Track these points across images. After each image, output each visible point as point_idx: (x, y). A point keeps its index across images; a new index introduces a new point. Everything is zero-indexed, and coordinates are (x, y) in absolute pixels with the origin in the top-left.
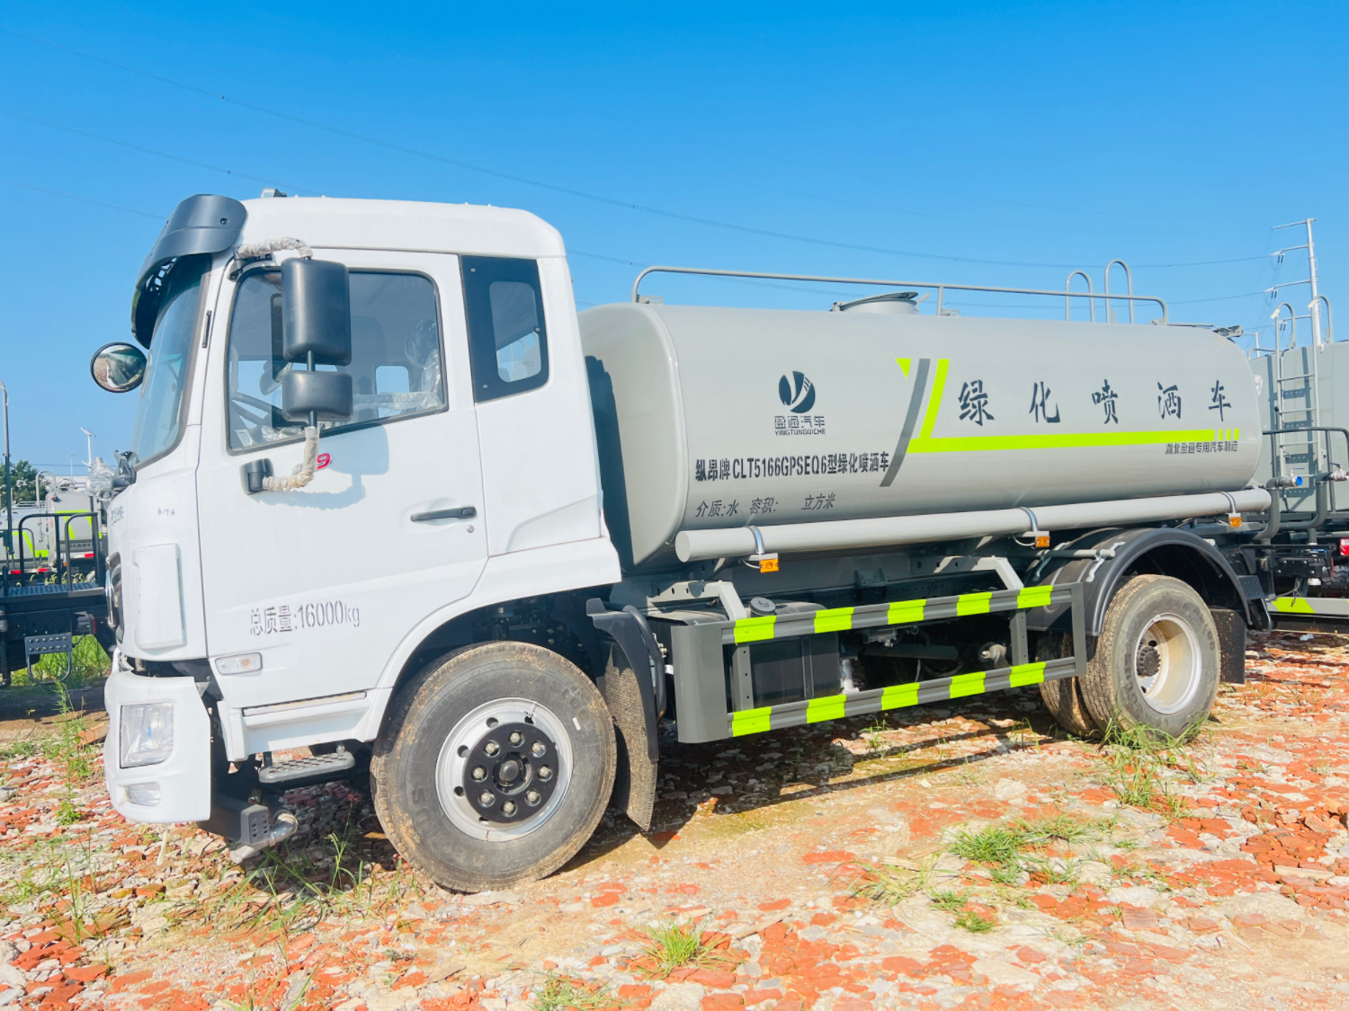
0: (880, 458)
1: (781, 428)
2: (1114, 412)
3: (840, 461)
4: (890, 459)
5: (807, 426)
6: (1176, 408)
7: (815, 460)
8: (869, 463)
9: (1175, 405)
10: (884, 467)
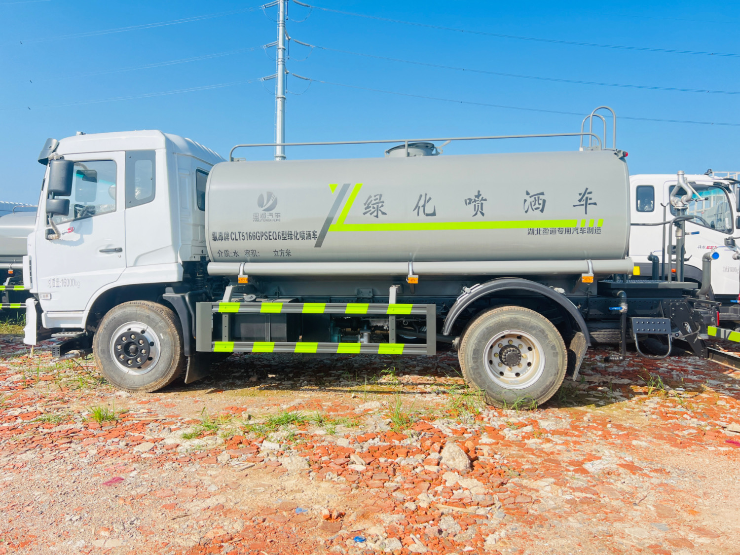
0: (312, 234)
1: (256, 219)
2: (482, 209)
3: (289, 234)
4: (318, 234)
5: (270, 217)
6: (541, 207)
7: (274, 234)
8: (306, 236)
9: (540, 204)
10: (315, 238)
